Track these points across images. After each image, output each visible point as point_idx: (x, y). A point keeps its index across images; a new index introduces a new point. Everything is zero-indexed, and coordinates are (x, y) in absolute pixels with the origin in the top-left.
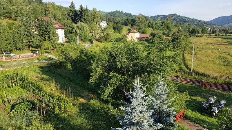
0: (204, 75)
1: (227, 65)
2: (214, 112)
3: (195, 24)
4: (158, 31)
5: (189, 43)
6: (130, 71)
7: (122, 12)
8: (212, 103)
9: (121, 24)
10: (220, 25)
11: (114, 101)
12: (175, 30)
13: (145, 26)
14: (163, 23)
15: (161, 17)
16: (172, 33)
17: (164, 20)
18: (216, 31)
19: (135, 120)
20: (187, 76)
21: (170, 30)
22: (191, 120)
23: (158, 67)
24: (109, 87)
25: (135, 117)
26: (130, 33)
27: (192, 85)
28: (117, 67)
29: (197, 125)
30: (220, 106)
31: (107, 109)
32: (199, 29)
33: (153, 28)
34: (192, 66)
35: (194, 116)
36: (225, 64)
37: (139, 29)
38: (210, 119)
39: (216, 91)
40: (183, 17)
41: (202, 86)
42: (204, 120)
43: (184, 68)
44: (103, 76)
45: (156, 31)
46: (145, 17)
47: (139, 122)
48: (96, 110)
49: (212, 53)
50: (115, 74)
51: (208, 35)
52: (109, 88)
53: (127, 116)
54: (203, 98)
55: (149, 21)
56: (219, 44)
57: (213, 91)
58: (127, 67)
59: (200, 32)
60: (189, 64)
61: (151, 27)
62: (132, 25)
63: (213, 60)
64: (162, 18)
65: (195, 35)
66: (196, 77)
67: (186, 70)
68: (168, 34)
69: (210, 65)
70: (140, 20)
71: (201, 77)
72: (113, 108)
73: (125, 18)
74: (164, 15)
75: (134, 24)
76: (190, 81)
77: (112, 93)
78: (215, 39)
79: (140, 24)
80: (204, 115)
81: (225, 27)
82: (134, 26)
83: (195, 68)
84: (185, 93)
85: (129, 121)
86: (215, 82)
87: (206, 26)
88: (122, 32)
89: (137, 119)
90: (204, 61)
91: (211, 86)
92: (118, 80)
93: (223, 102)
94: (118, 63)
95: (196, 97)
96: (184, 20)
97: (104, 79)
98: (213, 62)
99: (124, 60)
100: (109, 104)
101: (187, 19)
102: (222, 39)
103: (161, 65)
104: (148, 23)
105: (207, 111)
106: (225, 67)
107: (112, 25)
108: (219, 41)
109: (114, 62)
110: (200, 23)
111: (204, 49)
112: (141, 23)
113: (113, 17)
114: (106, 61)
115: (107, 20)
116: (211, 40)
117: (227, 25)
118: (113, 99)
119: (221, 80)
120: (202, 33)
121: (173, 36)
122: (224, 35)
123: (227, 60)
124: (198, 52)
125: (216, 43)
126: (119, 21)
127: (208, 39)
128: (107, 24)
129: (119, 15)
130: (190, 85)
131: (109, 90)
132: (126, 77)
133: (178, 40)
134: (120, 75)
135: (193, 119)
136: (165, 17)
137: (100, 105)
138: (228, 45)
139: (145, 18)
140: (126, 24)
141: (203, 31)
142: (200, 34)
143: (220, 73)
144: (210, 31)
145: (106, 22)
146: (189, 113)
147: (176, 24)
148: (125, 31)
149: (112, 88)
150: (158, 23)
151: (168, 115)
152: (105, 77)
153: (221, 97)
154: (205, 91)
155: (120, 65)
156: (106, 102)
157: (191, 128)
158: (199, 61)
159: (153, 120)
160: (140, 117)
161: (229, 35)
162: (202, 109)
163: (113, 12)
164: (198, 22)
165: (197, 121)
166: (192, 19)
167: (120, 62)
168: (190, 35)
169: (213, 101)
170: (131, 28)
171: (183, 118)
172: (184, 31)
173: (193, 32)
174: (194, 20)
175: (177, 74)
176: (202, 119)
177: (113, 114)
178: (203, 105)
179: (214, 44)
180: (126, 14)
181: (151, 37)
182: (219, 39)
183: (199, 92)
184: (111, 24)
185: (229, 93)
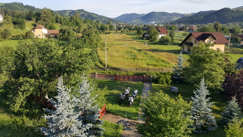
0: (117, 69)
1: (134, 59)
2: (130, 101)
3: (102, 21)
4: (67, 27)
5: (100, 40)
6: (45, 73)
7: (22, 4)
8: (128, 94)
9: (22, 18)
10: (124, 22)
11: (28, 111)
12: (84, 26)
13: (52, 21)
14: (71, 19)
15: (68, 12)
16: (82, 30)
17: (72, 16)
18: (121, 28)
19: (63, 126)
20: (102, 71)
21: (80, 27)
22: (112, 113)
23: (78, 65)
24: (20, 95)
25: (62, 124)
26: (35, 29)
27: (108, 80)
28: (28, 70)
29: (118, 116)
30: (134, 96)
31: (21, 122)
32: (107, 26)
33: (61, 24)
34: (106, 62)
35: (114, 109)
36: (133, 58)
37: (46, 24)
38: (128, 108)
39: (129, 82)
40: (90, 13)
41: (117, 79)
42: (123, 110)
43: (99, 64)
44: (9, 84)
45: (65, 27)
46: (52, 11)
47: (67, 127)
48: (6, 127)
49: (121, 48)
50: (26, 79)
51: (115, 31)
52: (21, 97)
53: (52, 125)
54: (119, 90)
55: (57, 16)
56: (125, 40)
57: (126, 83)
58: (41, 69)
59: (108, 29)
60: (102, 60)
61: (59, 22)
62: (37, 20)
63: (122, 55)
64: (70, 13)
65: (104, 32)
66: (111, 72)
67: (101, 66)
68: (78, 31)
69: (120, 59)
70: (46, 14)
71: (115, 71)
72: (28, 119)
73: (26, 11)
74: (71, 10)
75: (39, 18)
76: (106, 76)
77: (25, 102)
78: (121, 35)
79: (46, 19)
80: (123, 106)
81: (129, 24)
82: (39, 21)
83: (109, 64)
84: (105, 88)
85: (55, 129)
86: (127, 74)
87: (112, 23)
88: (24, 28)
89: (65, 125)
90: (115, 57)
91: (124, 78)
92: (31, 85)
93: (136, 92)
94: (28, 65)
95: (113, 91)
96: (92, 16)
97: (12, 86)
98: (122, 56)
99: (36, 61)
100: (22, 115)
101: (94, 15)
102: (127, 36)
103: (80, 64)
104: (55, 18)
105: (125, 102)
106: (133, 60)
107: (11, 20)
108: (125, 37)
109: (23, 64)
110: (107, 19)
111: (113, 45)
112: (47, 17)
113: (10, 10)
114: (12, 64)
115: (3, 12)
116: (118, 36)
117: (129, 22)
118: (26, 108)
119: (131, 72)
120: (110, 30)
121: (84, 33)
122: (128, 31)
123: (133, 54)
124: (109, 48)
125: (123, 39)
126: (20, 15)
127: (116, 35)
128: (4, 18)
129: (19, 8)
130: (106, 80)
131: (20, 99)
132: (41, 81)
133: (90, 37)
134: (33, 79)
135: (114, 111)
136: (73, 12)
137: (10, 119)
138: (132, 40)
139: (51, 13)
140: (29, 18)
141: (111, 28)
142: (108, 31)
143: (130, 66)
144: (116, 28)
145: (2, 15)
146: (110, 107)
147: (85, 20)
148: (29, 27)
149: (25, 96)
150: (66, 18)
151: (93, 113)
152: (13, 84)
153: (133, 87)
154: (120, 83)
155: (31, 67)
156: (19, 114)
157: (114, 121)
158: (111, 56)
159: (82, 122)
160: (67, 122)
161: (132, 31)
162: (120, 100)
163: (10, 4)
164: (105, 19)
165: (118, 113)
166: (99, 16)
167: (32, 63)
168: (100, 32)
169: (128, 92)
170: (36, 23)
171: (105, 112)
172: (94, 28)
173: (102, 29)
174: (101, 17)
175: (93, 71)
176: (122, 110)
177: (29, 126)
178: (121, 97)
179: (121, 40)
180: (27, 7)
181: (61, 34)
182: (125, 35)
183: (115, 85)
184: (10, 18)
185: (139, 83)
